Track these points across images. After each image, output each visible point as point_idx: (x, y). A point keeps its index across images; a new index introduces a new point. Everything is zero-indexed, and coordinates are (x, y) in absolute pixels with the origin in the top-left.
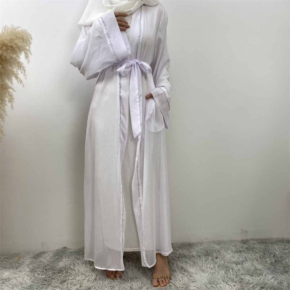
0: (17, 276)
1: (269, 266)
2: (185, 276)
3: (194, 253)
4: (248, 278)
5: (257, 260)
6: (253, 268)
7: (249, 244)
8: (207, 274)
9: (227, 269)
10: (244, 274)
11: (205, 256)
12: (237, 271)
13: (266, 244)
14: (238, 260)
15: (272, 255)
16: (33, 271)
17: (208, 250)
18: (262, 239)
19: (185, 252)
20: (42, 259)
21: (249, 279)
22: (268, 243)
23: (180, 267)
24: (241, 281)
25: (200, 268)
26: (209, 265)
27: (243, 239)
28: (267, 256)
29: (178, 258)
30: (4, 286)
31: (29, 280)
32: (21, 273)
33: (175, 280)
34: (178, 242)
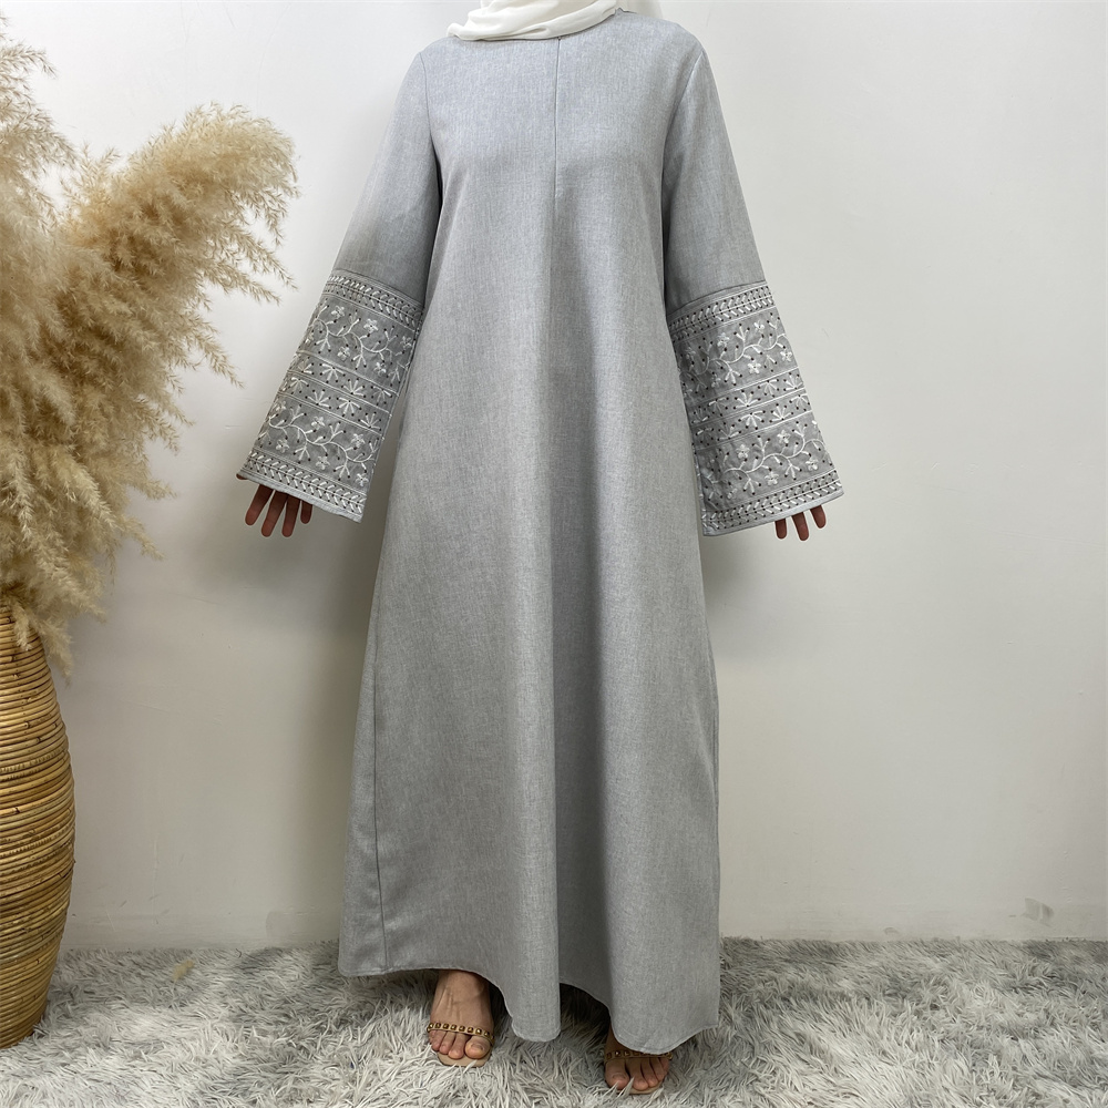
0: (184, 1034)
2: (816, 1070)
3: (846, 985)
4: (1059, 1091)
5: (1095, 1026)
6: (1080, 1055)
7: (1058, 958)
8: (900, 1068)
9: (978, 1052)
10: (1046, 1077)
11: (890, 998)
12: (1018, 1062)
14: (1020, 1021)
16: (240, 1018)
17: (900, 975)
19: (810, 977)
20: (271, 974)
21: (1066, 1096)
23: (793, 1036)
24: (1034, 1103)
25: (873, 1041)
26: (905, 1034)
27: (1036, 940)
29: (784, 999)
30: (141, 1070)
31: (228, 1052)
32: (200, 1025)
33: (775, 1085)
34: (781, 938)
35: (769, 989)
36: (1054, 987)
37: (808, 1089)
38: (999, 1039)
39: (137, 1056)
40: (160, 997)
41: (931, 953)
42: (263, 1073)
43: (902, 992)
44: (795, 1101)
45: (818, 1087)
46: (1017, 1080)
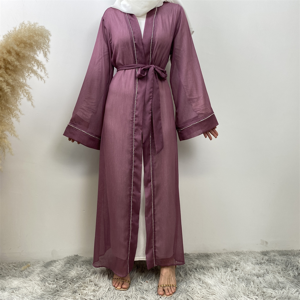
0: (27, 285)
1: (293, 279)
2: (204, 288)
3: (212, 265)
4: (270, 291)
5: (279, 273)
6: (275, 281)
7: (269, 255)
8: (227, 287)
9: (248, 281)
10: (266, 287)
11: (224, 268)
12: (259, 283)
13: (288, 256)
14: (260, 273)
15: (295, 268)
16: (43, 280)
17: (227, 262)
18: (283, 251)
20: (52, 267)
21: (272, 292)
22: (290, 255)
23: (198, 279)
24: (263, 295)
25: (219, 280)
26: (228, 277)
27: (263, 250)
28: (289, 268)
29: (195, 269)
30: (14, 296)
31: (39, 290)
32: (32, 283)
33: (193, 292)
34: (195, 253)
35: (191, 267)
36: (268, 263)
37: (202, 293)
38: (254, 278)
39: (13, 292)
40: (21, 275)
41: (235, 255)
42: (49, 295)
43: (228, 266)
44: (198, 297)
45: (204, 293)
46: (258, 289)
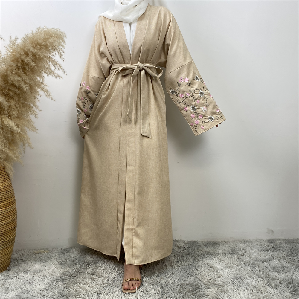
0: (47, 268)
1: (297, 264)
2: (212, 271)
3: (220, 251)
5: (284, 259)
6: (281, 266)
7: (275, 243)
8: (233, 270)
9: (253, 266)
10: (271, 271)
11: (231, 254)
12: (264, 267)
14: (265, 258)
17: (234, 248)
18: (289, 239)
20: (69, 253)
21: (276, 275)
22: (295, 243)
23: (206, 264)
25: (227, 264)
28: (294, 254)
29: (203, 255)
33: (201, 275)
35: (200, 253)
36: (274, 250)
37: (209, 276)
38: (259, 263)
39: (34, 274)
40: (40, 260)
41: (242, 243)
43: (234, 253)
44: (206, 279)
45: (212, 275)
46: (263, 272)
